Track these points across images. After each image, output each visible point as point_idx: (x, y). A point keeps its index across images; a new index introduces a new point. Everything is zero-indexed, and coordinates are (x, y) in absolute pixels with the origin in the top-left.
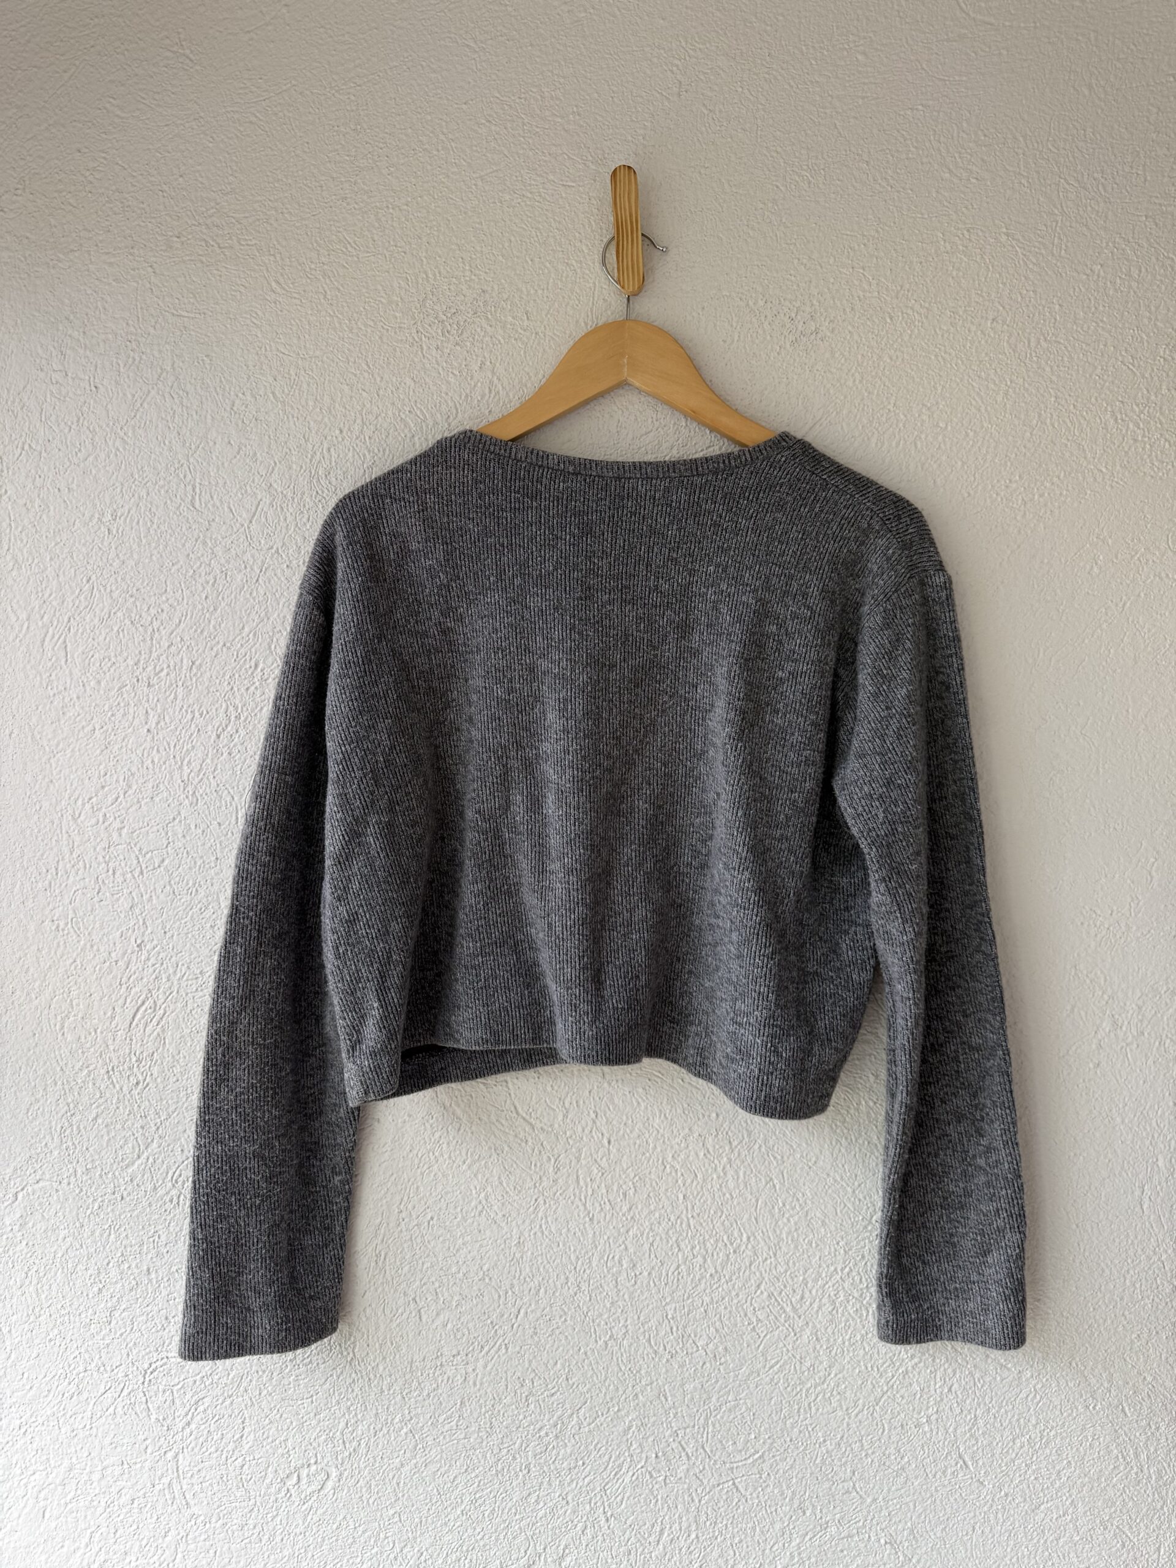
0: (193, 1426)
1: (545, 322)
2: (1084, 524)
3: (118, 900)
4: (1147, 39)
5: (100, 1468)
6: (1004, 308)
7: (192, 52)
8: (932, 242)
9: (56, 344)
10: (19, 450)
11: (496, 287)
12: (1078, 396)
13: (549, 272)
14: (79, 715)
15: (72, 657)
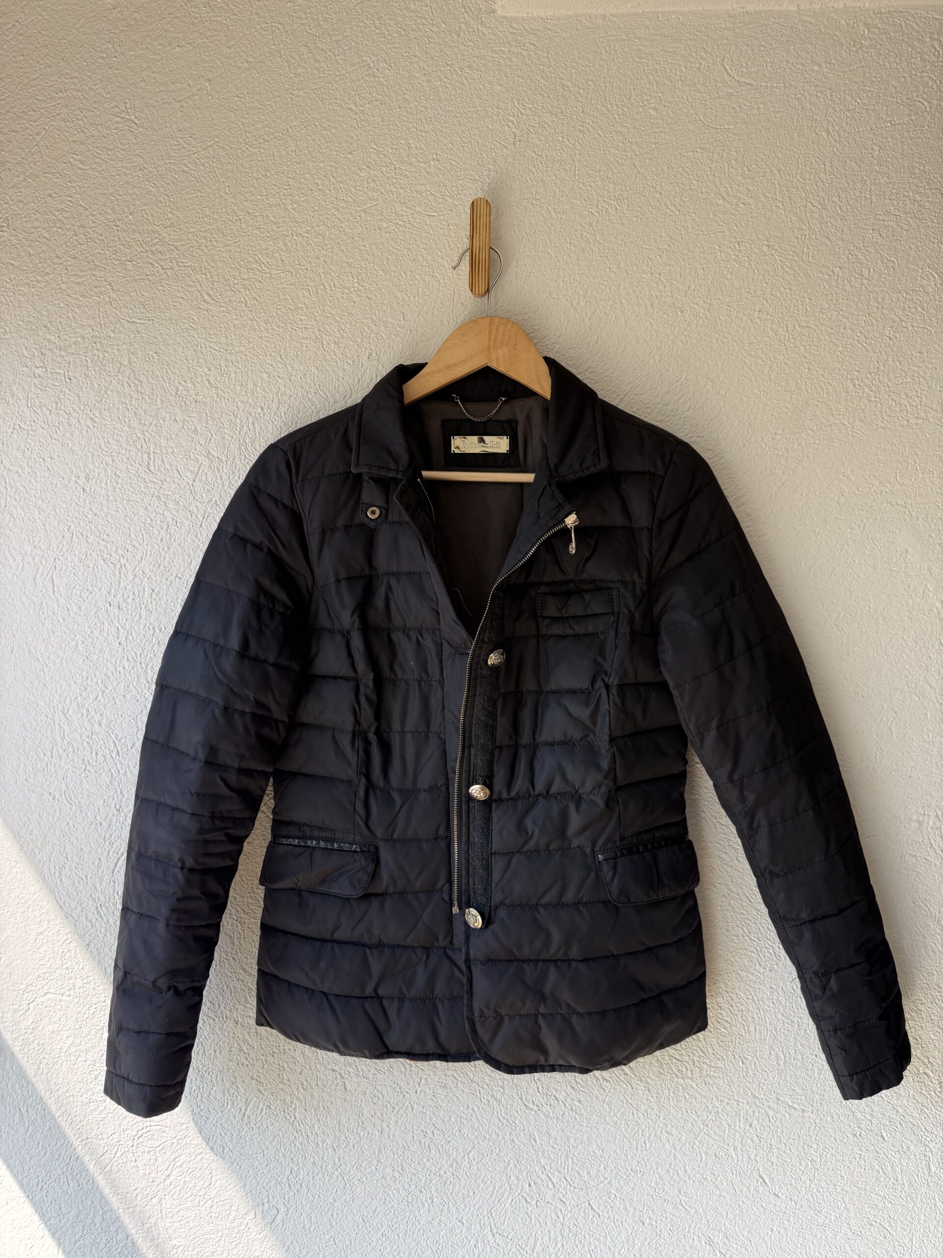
0: (172, 1178)
1: (417, 322)
2: (833, 465)
3: (100, 775)
4: (870, 95)
5: (100, 1213)
6: (767, 302)
7: (136, 117)
8: (711, 253)
9: (37, 346)
10: (11, 430)
11: (378, 296)
12: (825, 368)
13: (419, 283)
14: (65, 633)
15: (58, 588)
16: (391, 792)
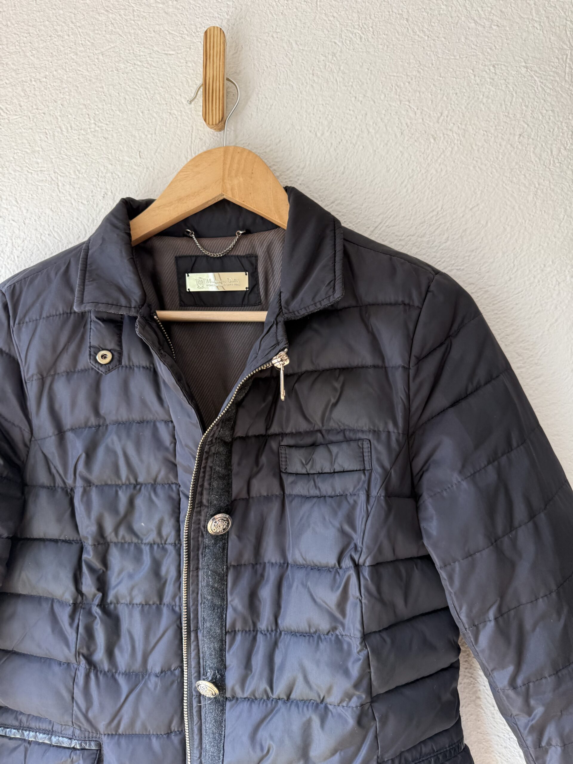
1: (154, 160)
6: (528, 125)
13: (156, 121)
16: (117, 676)
